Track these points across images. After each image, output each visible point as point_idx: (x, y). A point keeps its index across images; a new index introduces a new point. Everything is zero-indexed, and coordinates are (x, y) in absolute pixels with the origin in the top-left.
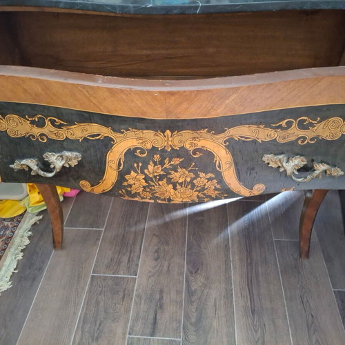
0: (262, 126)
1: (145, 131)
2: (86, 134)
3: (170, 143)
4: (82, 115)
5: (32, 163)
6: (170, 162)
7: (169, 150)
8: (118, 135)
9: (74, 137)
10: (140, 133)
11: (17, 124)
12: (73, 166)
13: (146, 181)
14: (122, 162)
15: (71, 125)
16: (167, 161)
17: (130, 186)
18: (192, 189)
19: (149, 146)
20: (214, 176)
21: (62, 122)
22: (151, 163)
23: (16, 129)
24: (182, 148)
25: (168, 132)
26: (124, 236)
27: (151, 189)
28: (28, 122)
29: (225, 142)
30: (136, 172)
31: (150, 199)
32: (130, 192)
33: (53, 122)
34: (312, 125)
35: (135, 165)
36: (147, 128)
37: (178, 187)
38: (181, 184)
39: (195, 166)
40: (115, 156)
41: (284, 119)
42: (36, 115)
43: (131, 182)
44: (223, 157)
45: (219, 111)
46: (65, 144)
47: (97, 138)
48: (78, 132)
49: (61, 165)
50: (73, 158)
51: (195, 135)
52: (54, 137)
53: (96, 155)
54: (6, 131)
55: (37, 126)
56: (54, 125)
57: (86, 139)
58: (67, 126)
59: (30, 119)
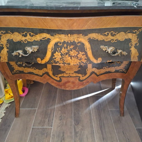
0: (100, 34)
1: (61, 35)
2: (41, 38)
3: (70, 39)
4: (41, 30)
5: (20, 52)
6: (70, 47)
7: (69, 42)
8: (53, 37)
9: (37, 39)
10: (60, 36)
12: (35, 51)
13: (61, 56)
14: (53, 48)
15: (36, 35)
16: (68, 47)
17: (55, 58)
18: (77, 59)
19: (63, 41)
20: (84, 53)
21: (33, 34)
22: (63, 48)
23: (16, 38)
24: (74, 41)
25: (69, 35)
26: (46, 111)
27: (63, 59)
28: (21, 35)
29: (88, 40)
30: (58, 52)
31: (62, 64)
32: (55, 61)
33: (30, 34)
34: (115, 35)
35: (58, 49)
36: (62, 34)
37: (72, 58)
38: (73, 57)
39: (78, 49)
40: (51, 46)
41: (106, 32)
42: (24, 32)
43: (56, 56)
44: (87, 45)
45: (86, 27)
46: (33, 43)
47: (45, 39)
48: (38, 37)
49: (31, 51)
50: (35, 48)
51: (78, 36)
52: (30, 41)
53: (44, 46)
54: (13, 39)
55: (24, 37)
56: (30, 35)
57: (41, 40)
58: (35, 35)
59: (22, 34)
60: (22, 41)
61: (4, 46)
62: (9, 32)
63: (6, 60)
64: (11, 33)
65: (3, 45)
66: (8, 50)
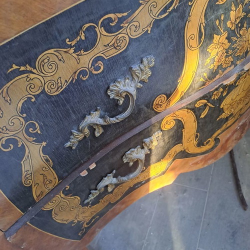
2: (155, 15)
5: (94, 118)
9: (140, 31)
11: (57, 67)
14: (202, 30)
15: (134, 12)
21: (120, 15)
22: (233, 7)
23: (57, 76)
27: (233, 49)
28: (72, 50)
30: (219, 33)
33: (107, 25)
42: (81, 28)
46: (129, 52)
47: (171, 9)
49: (134, 88)
52: (113, 53)
54: (43, 92)
55: (86, 50)
56: (109, 30)
57: (157, 23)
58: (129, 16)
59: (73, 43)
60: (83, 73)
61: (23, 139)
62: (15, 67)
63: (51, 182)
64: (22, 68)
65: (15, 142)
66: (44, 144)
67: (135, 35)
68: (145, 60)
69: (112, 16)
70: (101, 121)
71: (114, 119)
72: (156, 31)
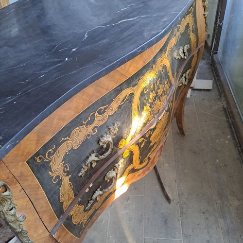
1: (146, 74)
2: (119, 103)
3: (155, 72)
6: (156, 85)
7: (155, 77)
8: (135, 88)
9: (113, 111)
10: (144, 77)
11: (78, 135)
13: (151, 107)
14: (139, 105)
15: (110, 104)
19: (148, 82)
21: (105, 107)
22: (151, 93)
23: (78, 139)
24: (159, 71)
25: (154, 66)
27: (153, 111)
28: (85, 126)
30: (146, 105)
35: (145, 101)
36: (146, 71)
37: (161, 98)
40: (135, 105)
42: (89, 116)
46: (109, 122)
47: (126, 99)
48: (115, 106)
51: (161, 59)
52: (102, 123)
54: (72, 148)
55: (90, 125)
56: (100, 114)
57: (120, 107)
58: (108, 106)
59: (86, 123)
60: (89, 135)
61: (62, 175)
62: (63, 139)
63: (71, 198)
64: (66, 139)
65: (59, 177)
66: (70, 176)
67: (111, 114)
68: (115, 124)
69: (102, 108)
70: (96, 159)
71: (102, 156)
72: (120, 110)
